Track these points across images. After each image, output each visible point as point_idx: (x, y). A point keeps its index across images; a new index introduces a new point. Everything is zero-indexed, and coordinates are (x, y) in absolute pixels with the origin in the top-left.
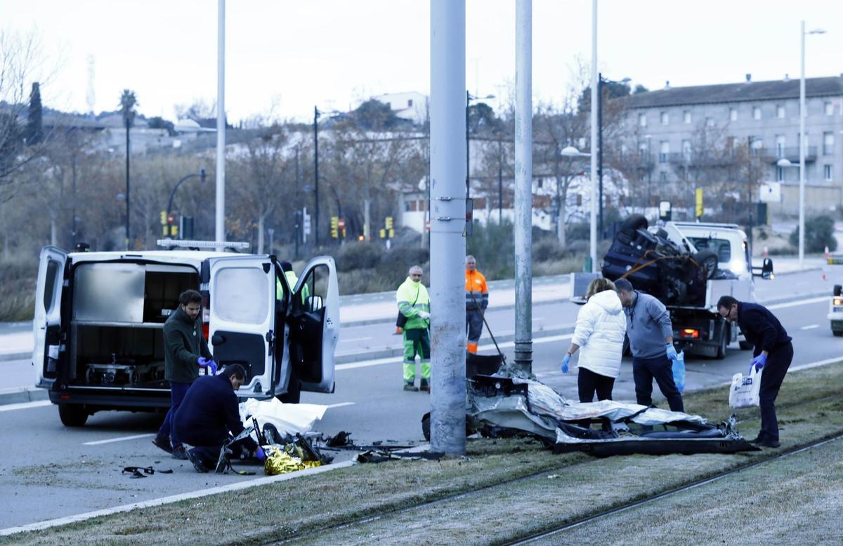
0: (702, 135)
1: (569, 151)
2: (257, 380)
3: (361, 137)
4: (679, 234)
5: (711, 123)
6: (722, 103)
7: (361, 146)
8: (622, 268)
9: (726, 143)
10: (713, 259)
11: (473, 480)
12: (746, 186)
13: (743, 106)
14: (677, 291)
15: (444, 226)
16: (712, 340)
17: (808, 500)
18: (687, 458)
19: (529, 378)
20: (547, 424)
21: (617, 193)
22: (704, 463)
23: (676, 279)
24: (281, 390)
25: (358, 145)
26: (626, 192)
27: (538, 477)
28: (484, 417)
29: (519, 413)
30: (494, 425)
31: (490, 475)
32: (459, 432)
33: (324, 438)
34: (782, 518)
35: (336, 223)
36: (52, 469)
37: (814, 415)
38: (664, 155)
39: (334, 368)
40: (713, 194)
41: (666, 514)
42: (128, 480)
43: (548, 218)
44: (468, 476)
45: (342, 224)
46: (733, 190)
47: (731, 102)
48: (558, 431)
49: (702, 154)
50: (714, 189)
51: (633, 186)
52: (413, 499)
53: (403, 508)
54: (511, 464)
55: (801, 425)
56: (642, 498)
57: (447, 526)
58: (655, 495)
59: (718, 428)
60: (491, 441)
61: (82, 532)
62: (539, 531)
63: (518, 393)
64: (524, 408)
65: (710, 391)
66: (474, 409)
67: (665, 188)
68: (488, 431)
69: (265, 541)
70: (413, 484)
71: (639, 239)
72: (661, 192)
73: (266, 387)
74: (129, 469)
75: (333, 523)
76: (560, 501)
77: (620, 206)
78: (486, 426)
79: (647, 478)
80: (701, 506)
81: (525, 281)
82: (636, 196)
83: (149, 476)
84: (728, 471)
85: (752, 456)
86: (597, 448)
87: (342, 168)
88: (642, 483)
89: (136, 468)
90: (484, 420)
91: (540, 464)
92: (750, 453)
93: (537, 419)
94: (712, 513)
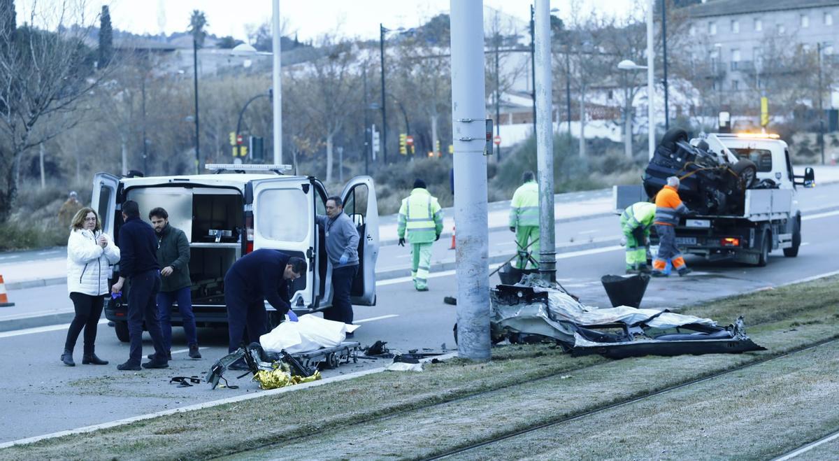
0: (770, 42)
1: (626, 64)
2: (299, 294)
3: (427, 54)
4: (720, 145)
5: (782, 30)
6: (793, 9)
7: (427, 62)
8: (662, 180)
9: (795, 50)
10: (751, 169)
11: (490, 382)
12: (817, 93)
13: (814, 12)
14: (716, 201)
15: (465, 146)
16: (753, 248)
17: (796, 392)
18: (696, 358)
19: (550, 287)
20: (567, 329)
21: (687, 103)
22: (710, 362)
23: (716, 189)
24: (326, 303)
25: (423, 62)
26: (696, 102)
27: (552, 378)
28: (507, 324)
29: (540, 320)
30: (517, 332)
31: (507, 377)
32: (485, 338)
33: (363, 348)
34: (764, 408)
35: (405, 139)
36: (105, 380)
37: (829, 316)
38: (736, 63)
39: (374, 284)
40: (784, 101)
41: (659, 407)
42: (175, 389)
43: (619, 129)
44: (488, 379)
45: (410, 140)
46: (802, 97)
47: (802, 8)
48: (577, 336)
49: (771, 61)
50: (783, 98)
51: (703, 95)
52: (431, 399)
53: (421, 408)
54: (531, 367)
55: (814, 326)
56: (643, 394)
57: (455, 421)
58: (657, 391)
59: (727, 330)
60: (519, 346)
61: (126, 433)
62: (540, 424)
63: (539, 301)
64: (544, 315)
65: (741, 296)
66: (498, 317)
67: (735, 97)
68: (515, 338)
69: (290, 437)
70: (435, 387)
71: (678, 151)
72: (731, 101)
73: (308, 301)
74: (176, 379)
75: (354, 421)
76: (565, 399)
77: (691, 115)
78: (509, 332)
79: (652, 376)
80: (694, 399)
81: (547, 196)
82: (706, 105)
83: (195, 385)
84: (732, 369)
85: (757, 355)
86: (613, 351)
87: (409, 85)
88: (646, 381)
89: (183, 378)
90: (507, 327)
91: (557, 366)
92: (757, 352)
93: (556, 325)
94: (701, 405)
